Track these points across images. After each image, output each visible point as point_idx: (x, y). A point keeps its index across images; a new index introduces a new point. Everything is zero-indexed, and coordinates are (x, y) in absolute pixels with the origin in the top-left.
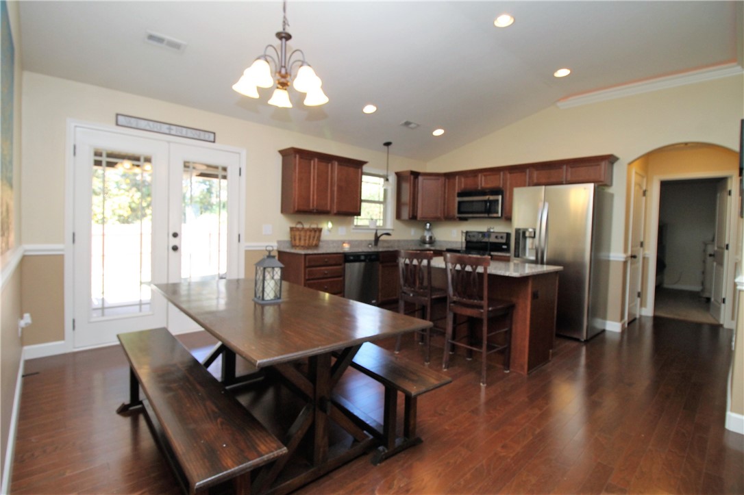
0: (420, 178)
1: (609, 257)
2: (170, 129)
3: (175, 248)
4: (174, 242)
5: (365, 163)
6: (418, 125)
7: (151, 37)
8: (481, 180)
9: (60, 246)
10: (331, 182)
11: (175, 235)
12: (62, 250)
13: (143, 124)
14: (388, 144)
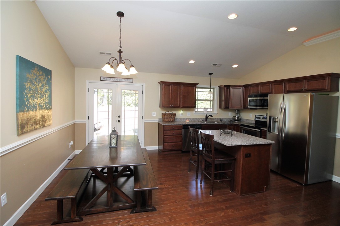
0: (231, 88)
1: (336, 136)
2: (117, 80)
3: (119, 121)
4: (119, 119)
5: (198, 84)
6: (221, 65)
7: (101, 53)
8: (260, 89)
9: (85, 120)
10: (180, 94)
11: (119, 117)
12: (85, 121)
13: (109, 79)
14: (211, 74)
